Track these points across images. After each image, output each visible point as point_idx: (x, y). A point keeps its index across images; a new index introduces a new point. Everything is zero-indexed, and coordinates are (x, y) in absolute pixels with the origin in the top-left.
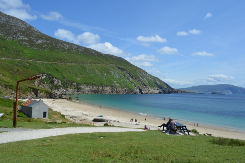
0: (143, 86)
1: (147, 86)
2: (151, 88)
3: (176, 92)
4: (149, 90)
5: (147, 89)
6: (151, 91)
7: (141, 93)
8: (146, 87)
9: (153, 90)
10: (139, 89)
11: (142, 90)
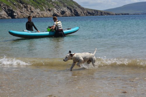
0: (18, 5)
1: (26, 4)
2: (36, 8)
3: (89, 13)
4: (32, 12)
5: (27, 10)
6: (36, 14)
7: (10, 17)
8: (25, 7)
9: (41, 11)
10: (9, 10)
11: (14, 12)
